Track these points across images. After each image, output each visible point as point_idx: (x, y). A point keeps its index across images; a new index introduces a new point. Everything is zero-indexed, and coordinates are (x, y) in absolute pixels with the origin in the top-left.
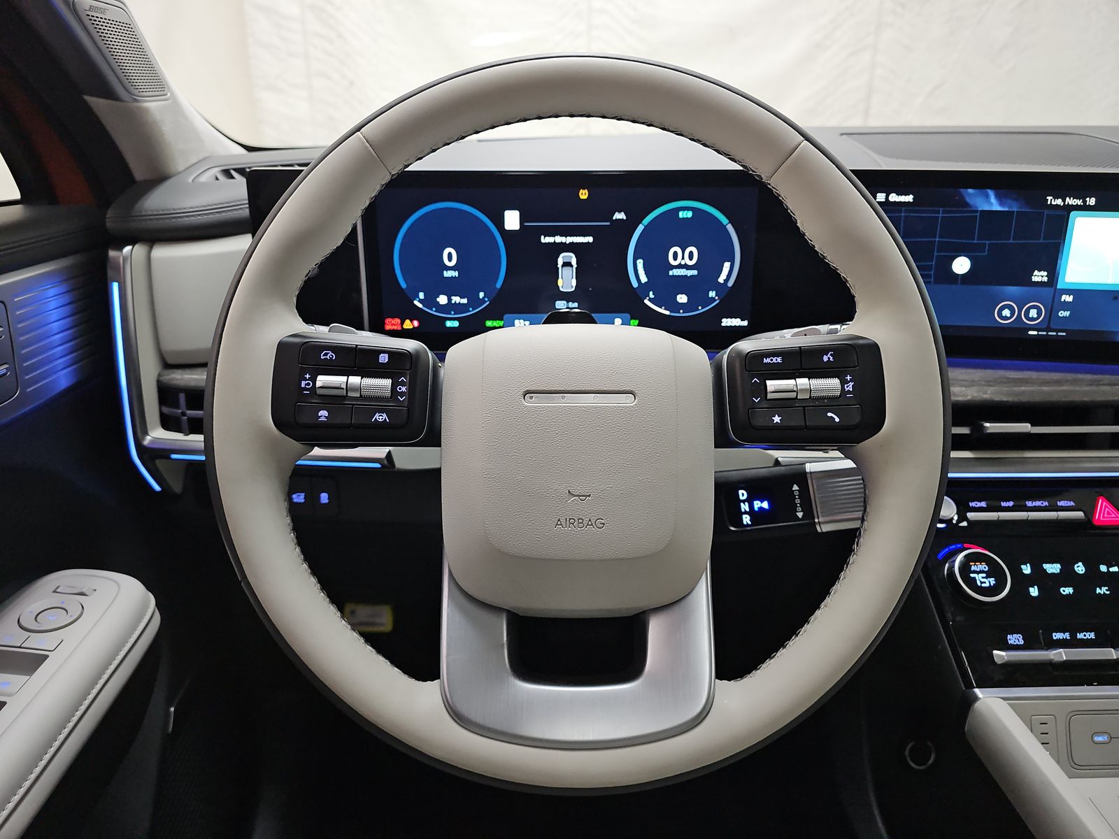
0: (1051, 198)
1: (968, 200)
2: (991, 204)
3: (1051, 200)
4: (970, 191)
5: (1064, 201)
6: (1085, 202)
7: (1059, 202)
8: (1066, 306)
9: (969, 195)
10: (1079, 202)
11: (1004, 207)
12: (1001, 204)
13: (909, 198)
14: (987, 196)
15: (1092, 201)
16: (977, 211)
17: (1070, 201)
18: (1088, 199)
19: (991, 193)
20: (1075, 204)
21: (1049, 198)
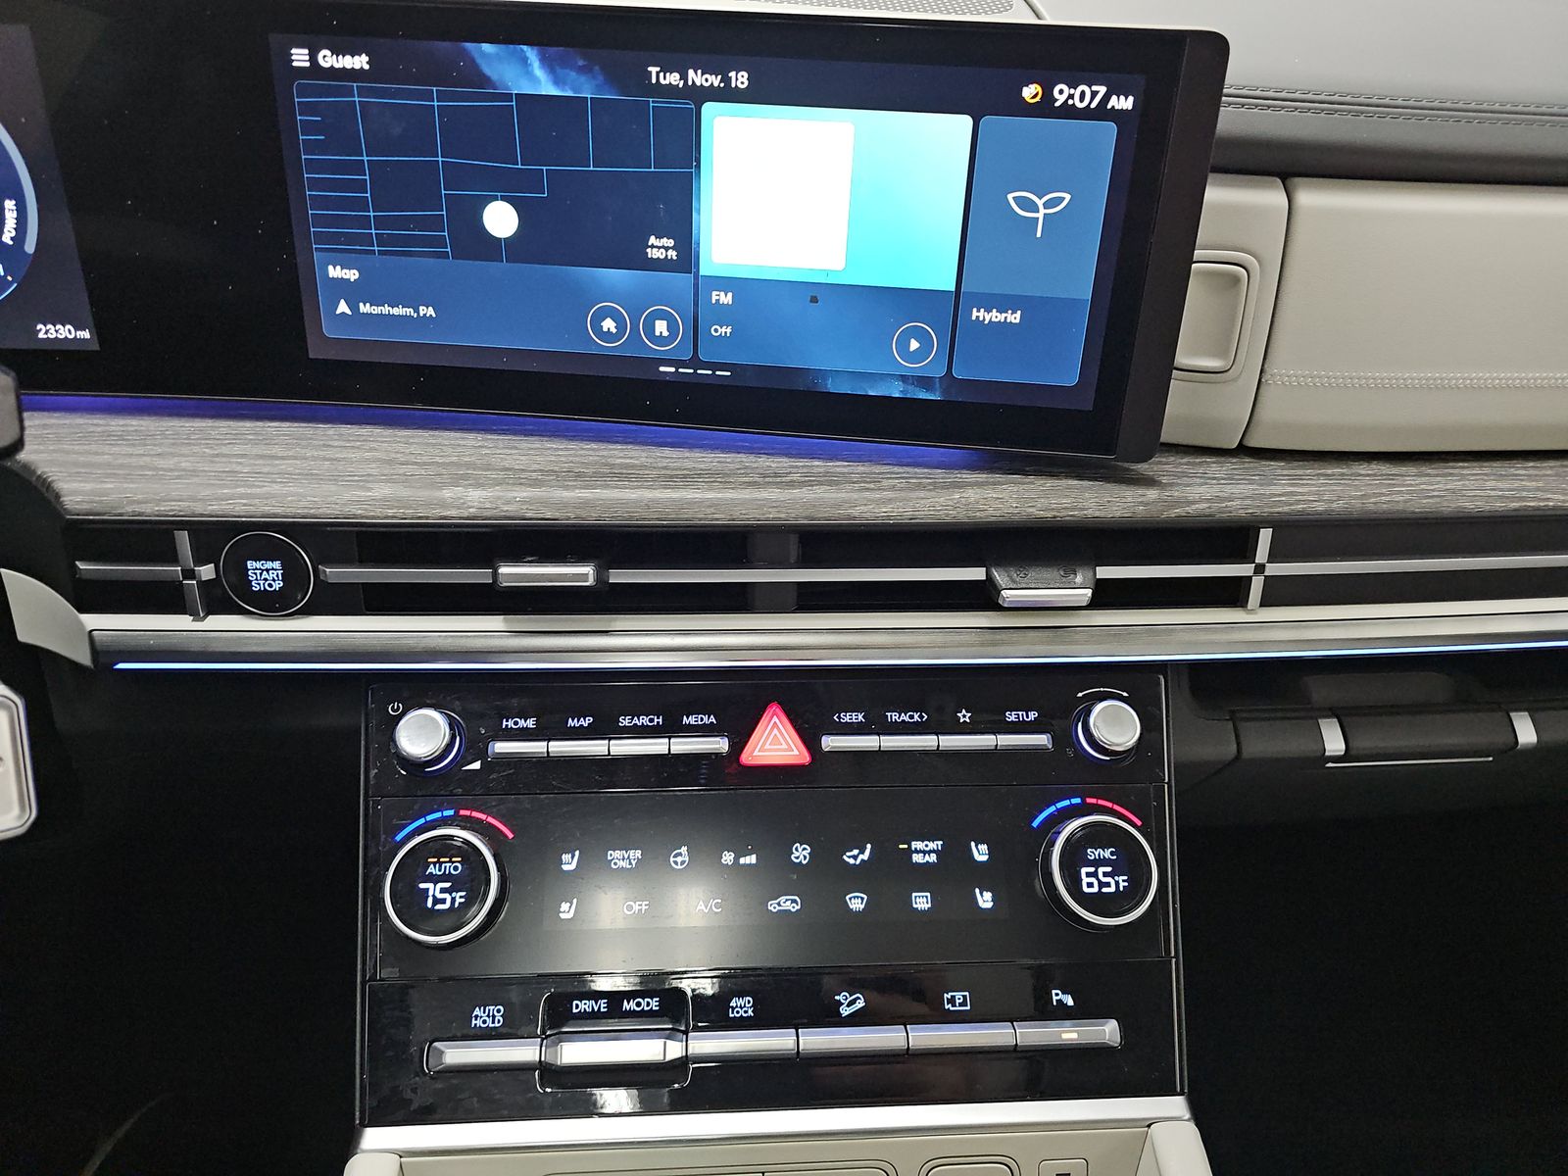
0: (658, 69)
1: (487, 70)
2: (534, 80)
3: (658, 73)
4: (487, 47)
5: (684, 77)
6: (726, 80)
7: (673, 79)
8: (722, 314)
9: (484, 55)
10: (715, 81)
11: (563, 90)
12: (557, 82)
13: (360, 62)
14: (524, 61)
15: (741, 80)
16: (508, 97)
17: (696, 77)
18: (732, 74)
19: (531, 53)
20: (707, 85)
21: (654, 70)
